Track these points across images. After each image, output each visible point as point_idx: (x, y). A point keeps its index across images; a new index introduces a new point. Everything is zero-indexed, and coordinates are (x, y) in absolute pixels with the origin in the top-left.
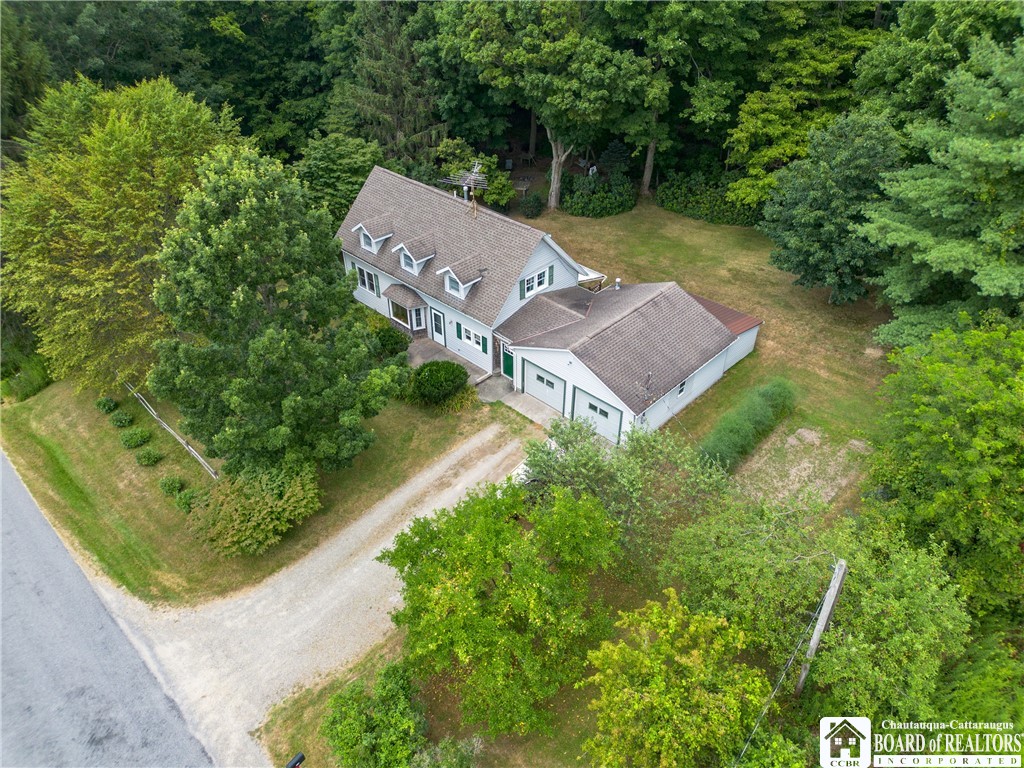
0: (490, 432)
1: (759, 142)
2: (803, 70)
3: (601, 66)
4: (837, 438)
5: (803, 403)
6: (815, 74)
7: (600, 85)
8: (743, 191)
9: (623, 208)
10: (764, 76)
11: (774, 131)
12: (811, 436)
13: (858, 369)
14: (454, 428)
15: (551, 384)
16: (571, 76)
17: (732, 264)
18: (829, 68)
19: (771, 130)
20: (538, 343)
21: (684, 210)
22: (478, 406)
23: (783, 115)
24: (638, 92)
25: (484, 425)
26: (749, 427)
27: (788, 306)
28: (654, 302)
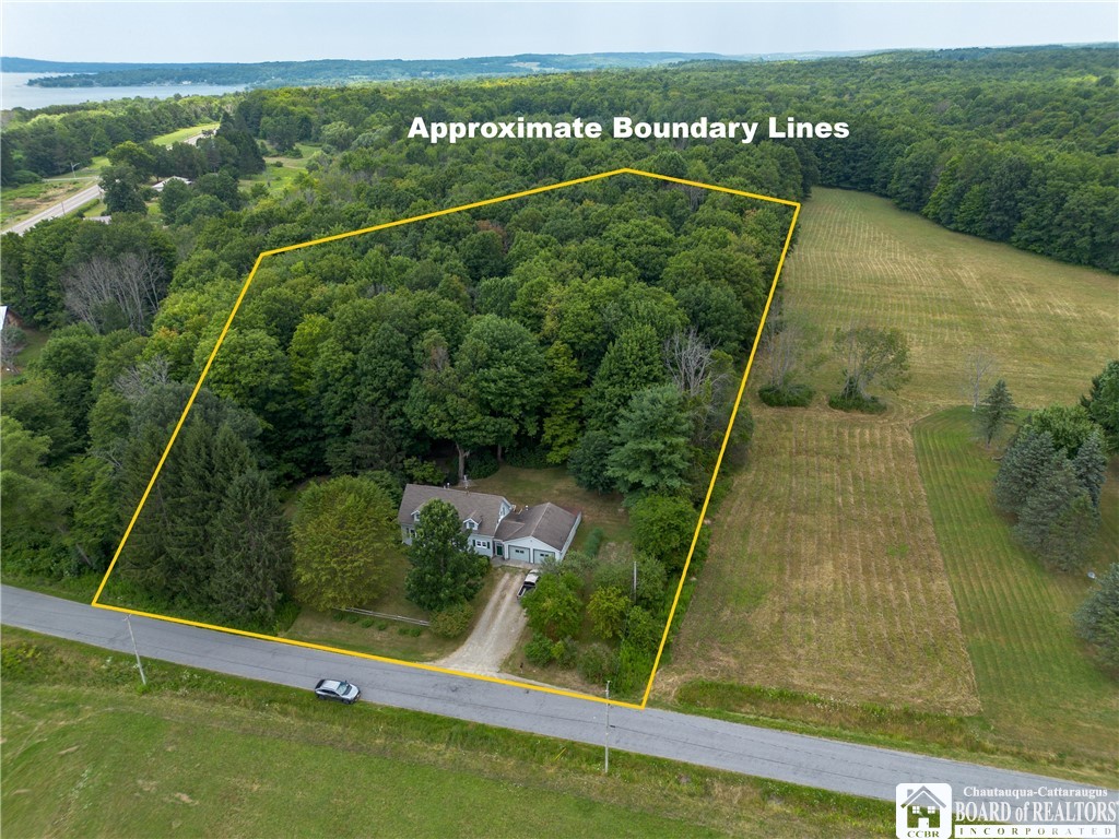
0: (507, 576)
1: (554, 437)
2: (563, 408)
3: (493, 425)
4: (620, 543)
5: (606, 535)
6: (567, 409)
7: (494, 432)
8: (553, 457)
9: (495, 470)
10: (548, 411)
11: (559, 433)
12: (613, 544)
13: (619, 517)
14: (493, 580)
15: (522, 552)
16: (482, 430)
17: (556, 487)
18: (571, 406)
19: (557, 433)
20: (515, 537)
21: (525, 465)
22: (496, 569)
23: (560, 425)
24: (509, 432)
25: (503, 575)
26: (595, 546)
27: (586, 500)
28: (547, 512)
